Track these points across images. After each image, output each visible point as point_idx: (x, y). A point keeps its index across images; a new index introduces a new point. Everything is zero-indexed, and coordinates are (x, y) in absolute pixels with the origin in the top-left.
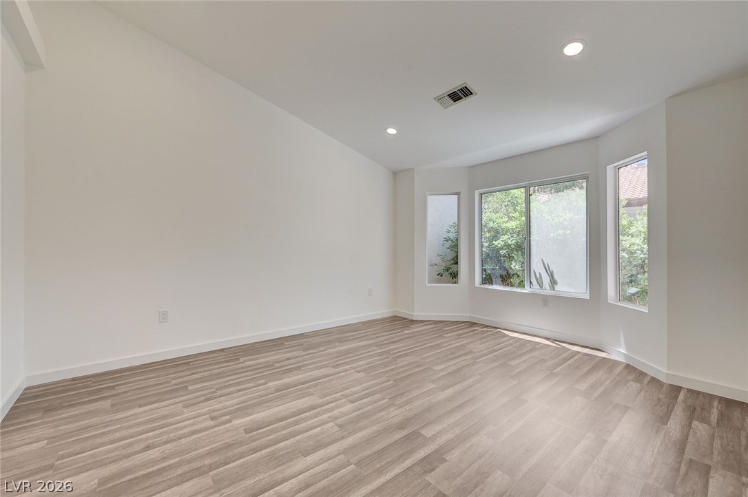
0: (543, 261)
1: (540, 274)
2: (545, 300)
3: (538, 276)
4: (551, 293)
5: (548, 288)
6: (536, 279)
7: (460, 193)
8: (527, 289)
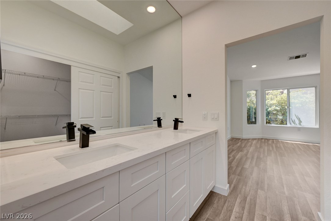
0: (295, 115)
1: (294, 119)
2: (299, 129)
6: (293, 121)
7: (258, 90)
8: (288, 125)
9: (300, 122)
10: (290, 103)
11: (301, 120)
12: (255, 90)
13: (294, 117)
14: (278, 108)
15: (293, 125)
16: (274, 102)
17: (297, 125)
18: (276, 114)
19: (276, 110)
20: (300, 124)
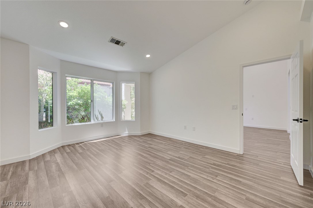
0: (98, 110)
1: (97, 115)
2: (102, 125)
3: (97, 116)
4: (102, 122)
5: (100, 120)
6: (96, 118)
7: (56, 73)
8: (92, 122)
9: (102, 117)
10: (94, 96)
11: (103, 116)
12: (51, 72)
13: (97, 113)
14: (80, 102)
15: (96, 122)
16: (74, 93)
17: (99, 121)
18: (78, 110)
19: (78, 104)
20: (102, 120)
